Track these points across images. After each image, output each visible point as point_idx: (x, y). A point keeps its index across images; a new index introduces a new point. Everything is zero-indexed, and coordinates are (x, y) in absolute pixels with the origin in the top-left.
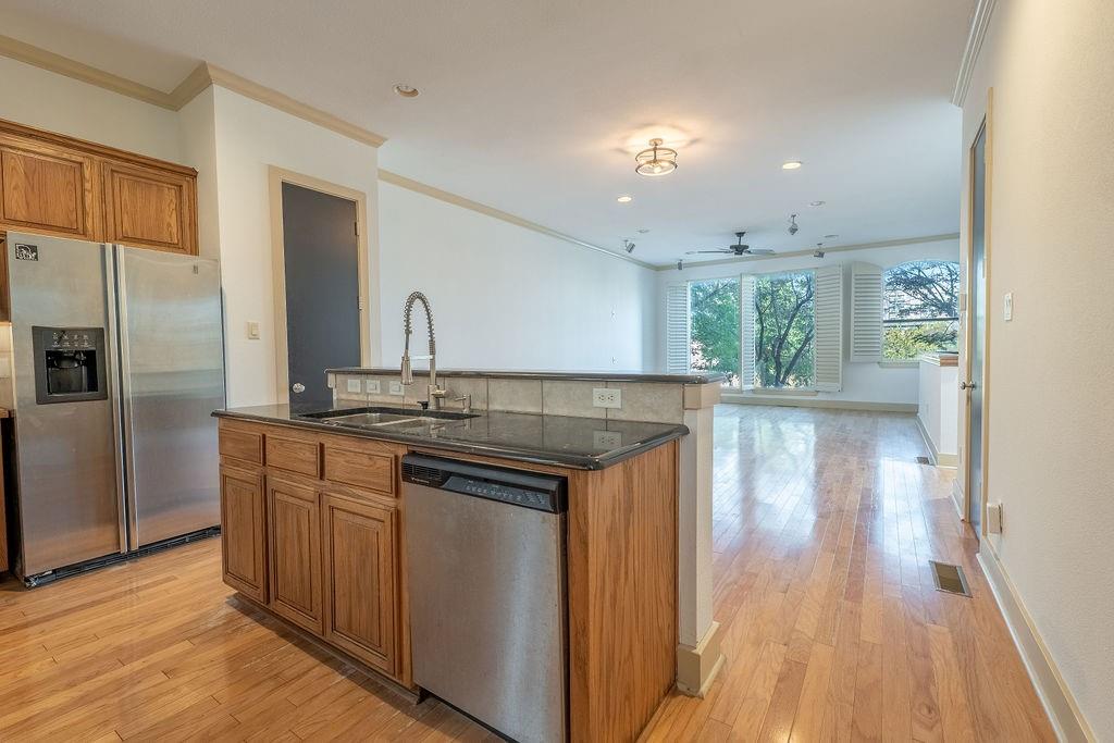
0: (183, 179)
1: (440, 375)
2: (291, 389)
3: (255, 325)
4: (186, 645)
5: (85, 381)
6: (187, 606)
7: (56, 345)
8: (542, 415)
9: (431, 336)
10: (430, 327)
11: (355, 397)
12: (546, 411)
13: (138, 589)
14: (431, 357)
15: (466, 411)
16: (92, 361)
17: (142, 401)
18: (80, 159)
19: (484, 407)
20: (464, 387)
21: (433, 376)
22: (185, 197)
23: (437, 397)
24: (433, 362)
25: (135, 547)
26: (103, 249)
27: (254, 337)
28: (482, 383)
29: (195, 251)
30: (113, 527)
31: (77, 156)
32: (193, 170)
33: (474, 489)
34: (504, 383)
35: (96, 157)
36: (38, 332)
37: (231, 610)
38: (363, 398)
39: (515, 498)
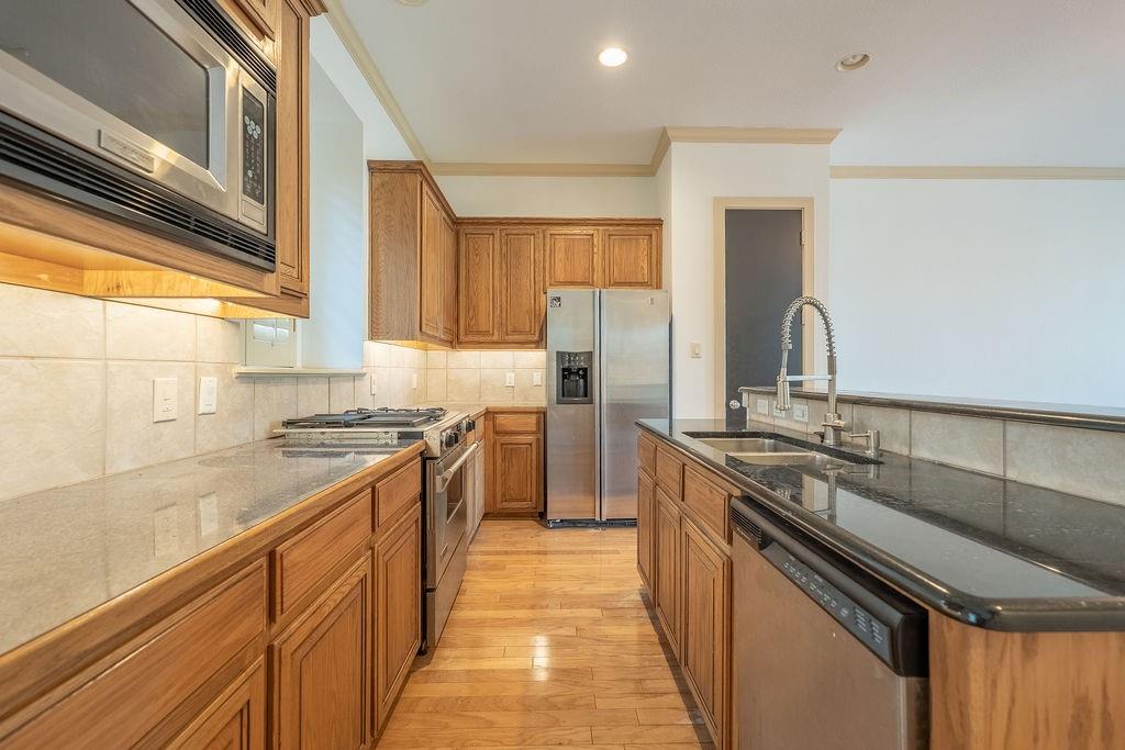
0: (651, 228)
1: (841, 400)
2: (727, 405)
3: (698, 345)
4: (596, 613)
5: (582, 390)
6: (613, 579)
7: (567, 365)
8: (1005, 481)
9: (831, 351)
10: (829, 339)
11: (762, 419)
12: (1012, 475)
13: (595, 552)
14: (830, 377)
15: (870, 453)
16: (585, 374)
17: (613, 406)
18: (592, 232)
19: (905, 452)
20: (877, 419)
21: (832, 401)
22: (654, 243)
23: (837, 429)
24: (832, 382)
25: (604, 519)
26: (594, 292)
27: (697, 356)
28: (903, 415)
29: (659, 287)
30: (592, 498)
31: (590, 230)
32: (660, 220)
33: (792, 570)
34: (936, 418)
35: (601, 228)
36: (560, 355)
37: (639, 598)
38: (769, 420)
39: (839, 609)
